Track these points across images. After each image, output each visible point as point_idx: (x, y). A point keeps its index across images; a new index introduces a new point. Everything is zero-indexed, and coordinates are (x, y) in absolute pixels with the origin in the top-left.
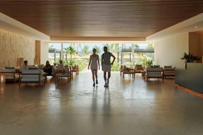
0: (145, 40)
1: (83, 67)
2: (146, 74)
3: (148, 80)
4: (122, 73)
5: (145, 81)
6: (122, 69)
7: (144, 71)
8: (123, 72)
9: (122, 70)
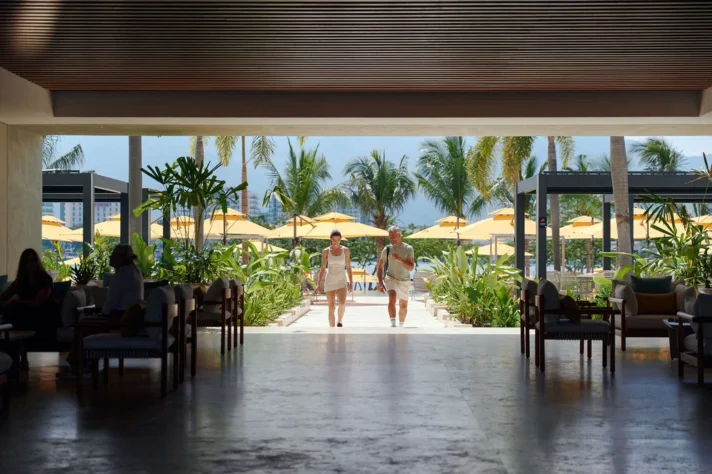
0: (696, 113)
1: (280, 298)
2: (692, 341)
3: (701, 378)
4: (532, 332)
5: (686, 387)
6: (533, 304)
7: (681, 320)
8: (538, 324)
9: (532, 312)
